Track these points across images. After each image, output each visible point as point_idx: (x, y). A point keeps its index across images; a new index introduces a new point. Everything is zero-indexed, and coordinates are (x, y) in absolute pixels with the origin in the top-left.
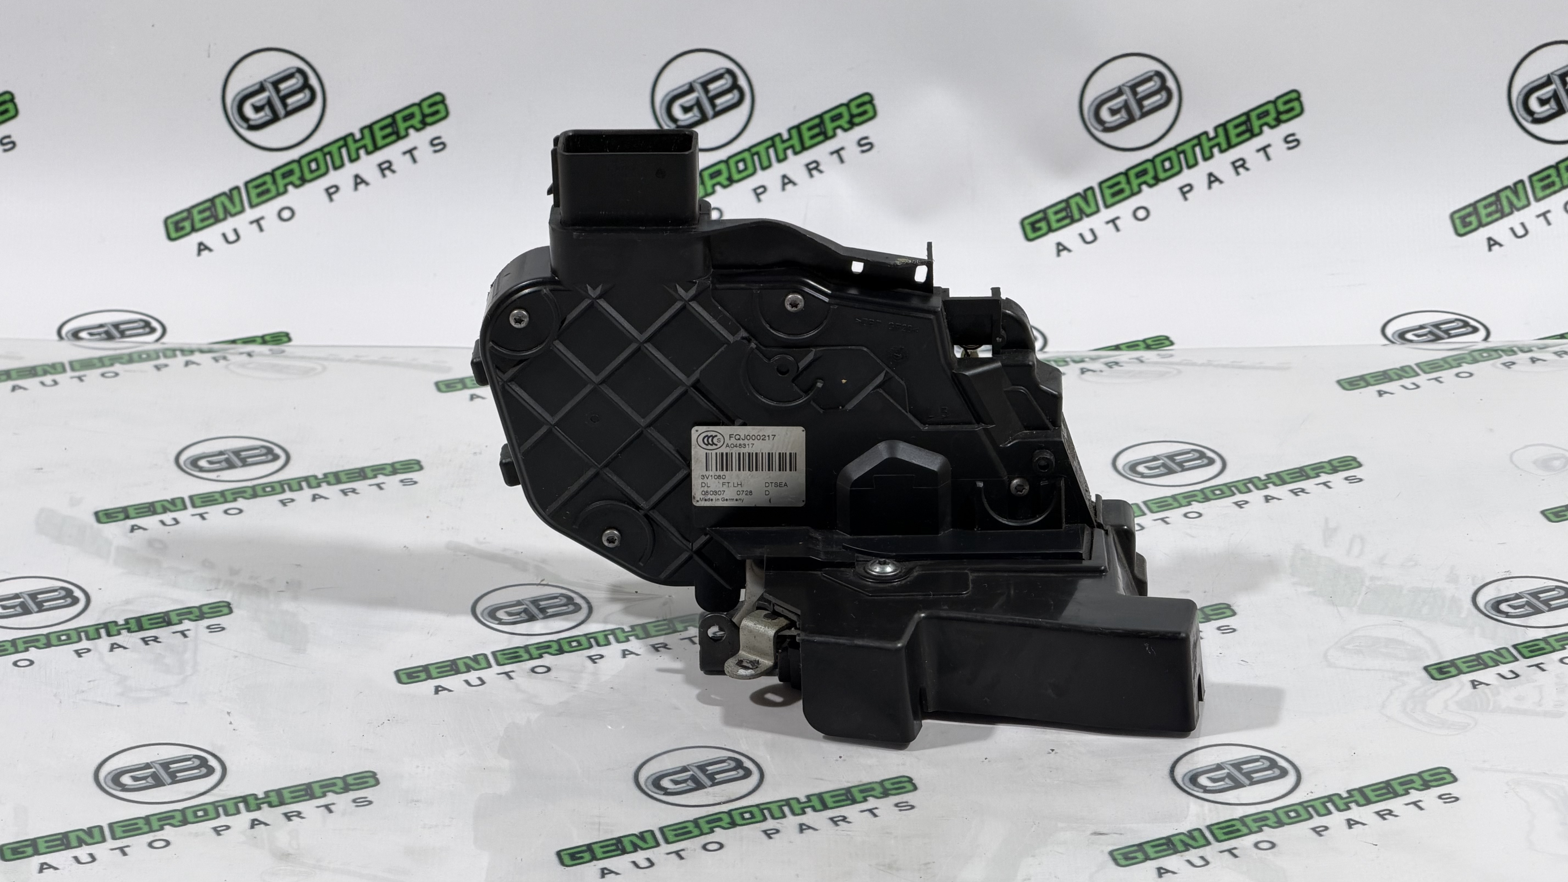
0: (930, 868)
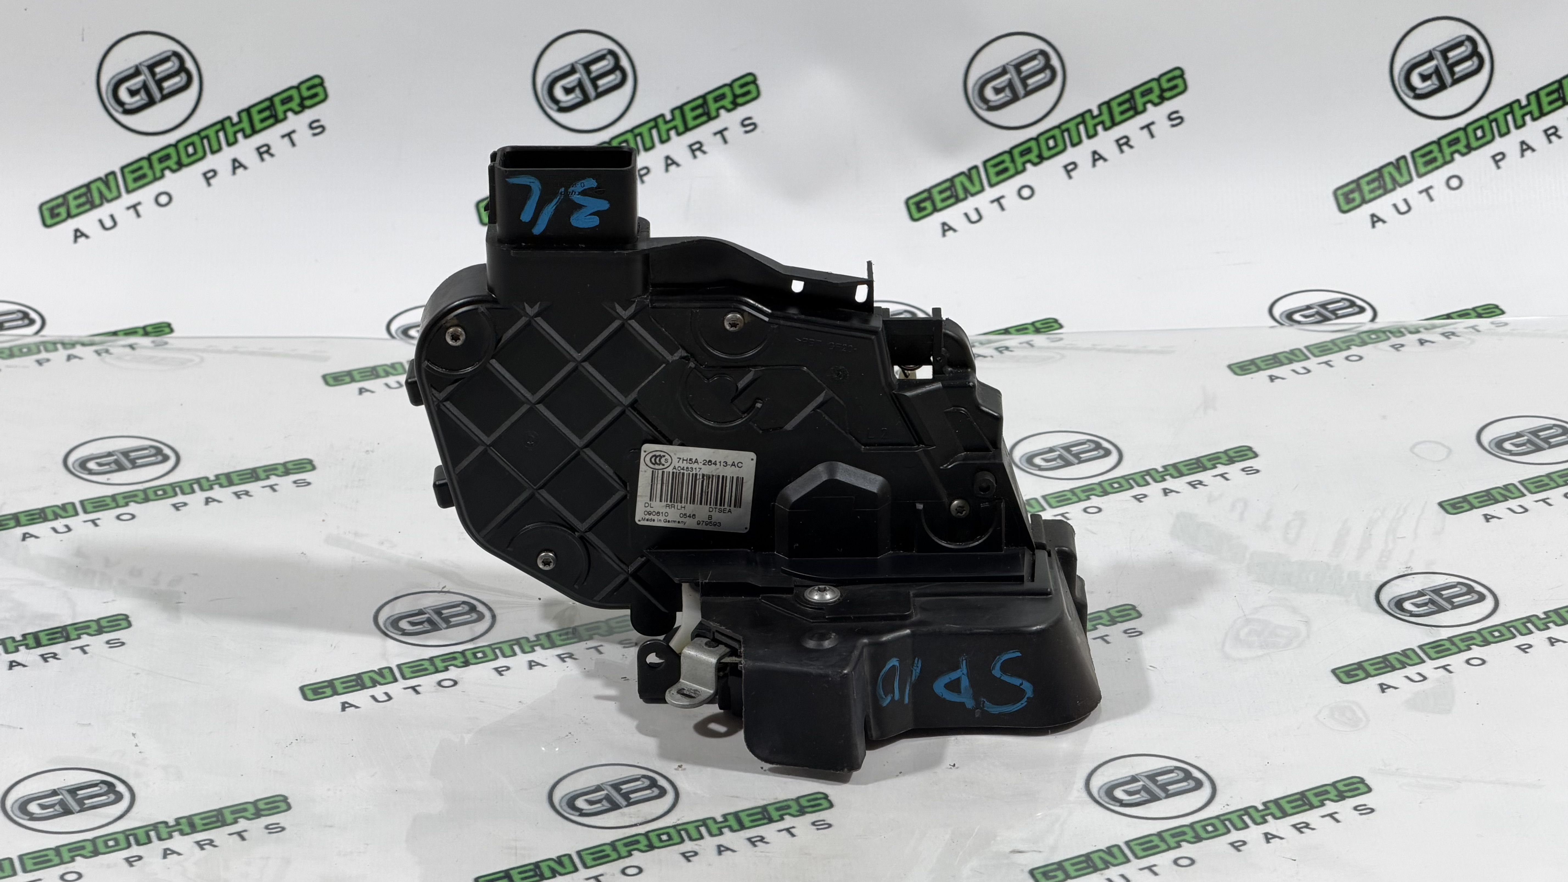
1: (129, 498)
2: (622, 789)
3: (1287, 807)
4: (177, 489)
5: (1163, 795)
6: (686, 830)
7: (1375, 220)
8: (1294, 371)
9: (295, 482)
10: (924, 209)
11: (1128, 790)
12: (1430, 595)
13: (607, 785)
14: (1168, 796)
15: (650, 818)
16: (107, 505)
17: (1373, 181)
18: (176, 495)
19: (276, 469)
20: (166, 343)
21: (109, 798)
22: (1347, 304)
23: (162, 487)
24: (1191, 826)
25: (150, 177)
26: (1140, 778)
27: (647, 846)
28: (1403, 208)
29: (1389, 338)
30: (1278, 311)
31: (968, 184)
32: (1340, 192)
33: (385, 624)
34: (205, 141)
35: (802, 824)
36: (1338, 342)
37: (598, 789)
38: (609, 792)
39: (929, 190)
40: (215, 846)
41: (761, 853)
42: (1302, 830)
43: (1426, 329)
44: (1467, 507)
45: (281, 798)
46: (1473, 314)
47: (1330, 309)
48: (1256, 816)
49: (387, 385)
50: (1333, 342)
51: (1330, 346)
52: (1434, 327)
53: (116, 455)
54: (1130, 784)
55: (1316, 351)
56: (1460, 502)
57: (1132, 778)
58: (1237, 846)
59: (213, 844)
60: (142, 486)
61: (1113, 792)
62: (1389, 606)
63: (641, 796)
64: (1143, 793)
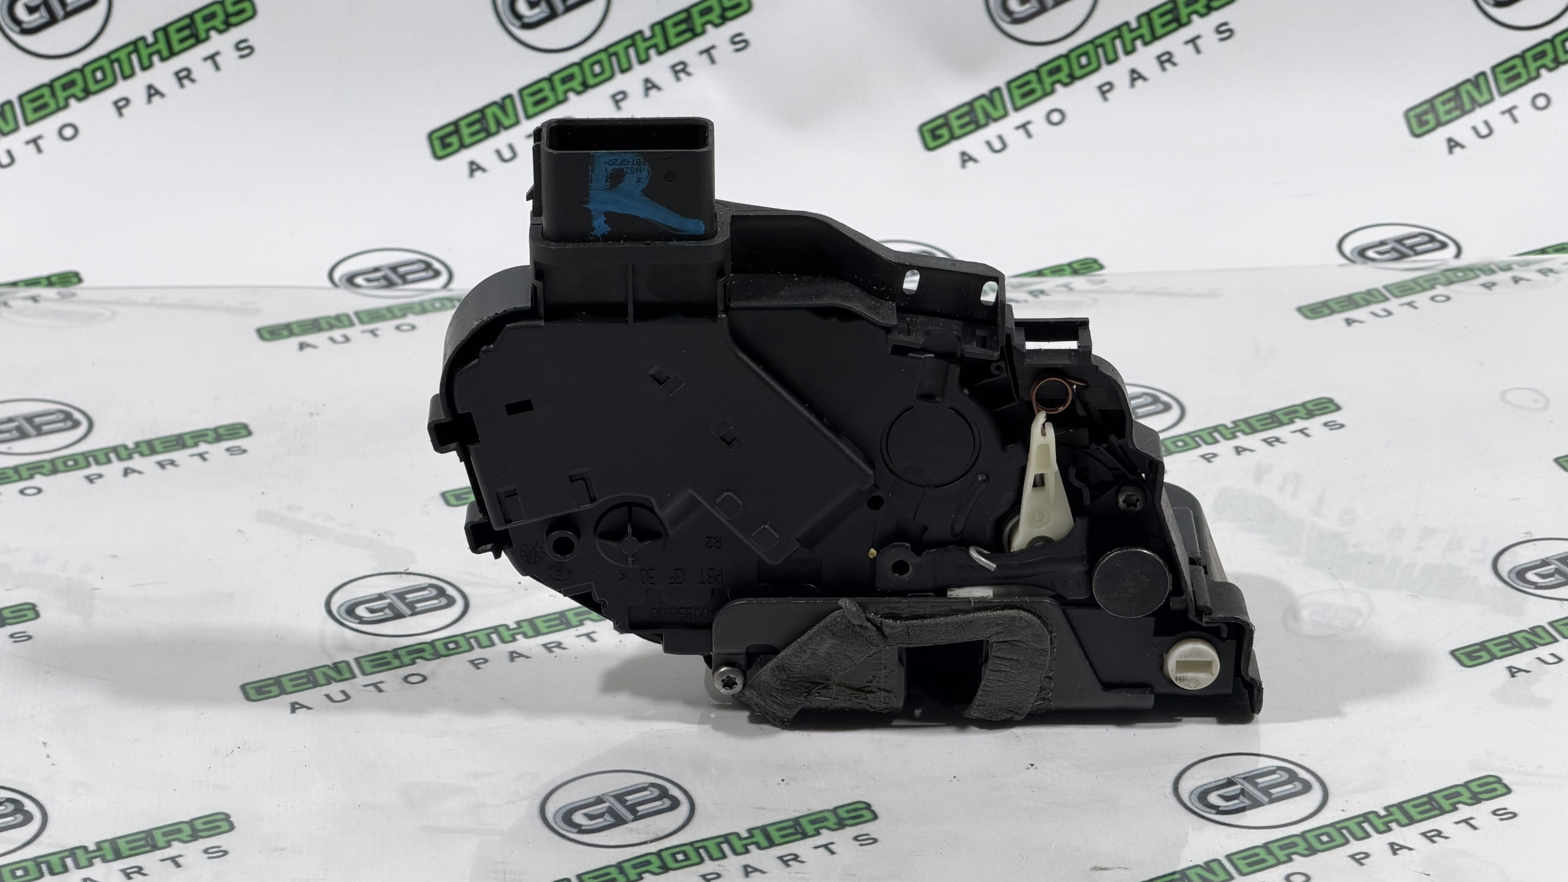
1: (34, 469)
2: (626, 801)
3: (1413, 812)
4: (91, 459)
5: (1265, 799)
6: (705, 848)
7: (1453, 144)
8: (1373, 314)
9: (228, 450)
10: (940, 137)
11: (1224, 795)
12: (1556, 565)
13: (609, 796)
14: (1272, 801)
15: (662, 834)
16: (9, 477)
17: (1449, 101)
18: (88, 465)
19: (205, 435)
20: (74, 295)
21: (16, 819)
22: (1426, 239)
23: (73, 457)
24: (1303, 835)
25: (53, 106)
26: (1238, 781)
27: (660, 867)
28: (1484, 131)
29: (1477, 277)
30: (1348, 247)
31: (989, 108)
32: (1412, 114)
33: (338, 612)
34: (116, 66)
35: (842, 839)
36: (1421, 281)
37: (599, 800)
38: (612, 804)
39: (945, 116)
40: (144, 875)
41: (796, 874)
42: (1433, 838)
43: (1521, 266)
45: (223, 816)
47: (1408, 245)
48: (1378, 823)
49: (332, 340)
50: (1414, 281)
52: (1529, 263)
53: (18, 421)
54: (1226, 787)
55: (1396, 292)
57: (1228, 780)
58: (1359, 859)
59: (142, 872)
60: (49, 455)
61: (1206, 797)
62: (1509, 577)
63: (651, 808)
64: (1241, 797)
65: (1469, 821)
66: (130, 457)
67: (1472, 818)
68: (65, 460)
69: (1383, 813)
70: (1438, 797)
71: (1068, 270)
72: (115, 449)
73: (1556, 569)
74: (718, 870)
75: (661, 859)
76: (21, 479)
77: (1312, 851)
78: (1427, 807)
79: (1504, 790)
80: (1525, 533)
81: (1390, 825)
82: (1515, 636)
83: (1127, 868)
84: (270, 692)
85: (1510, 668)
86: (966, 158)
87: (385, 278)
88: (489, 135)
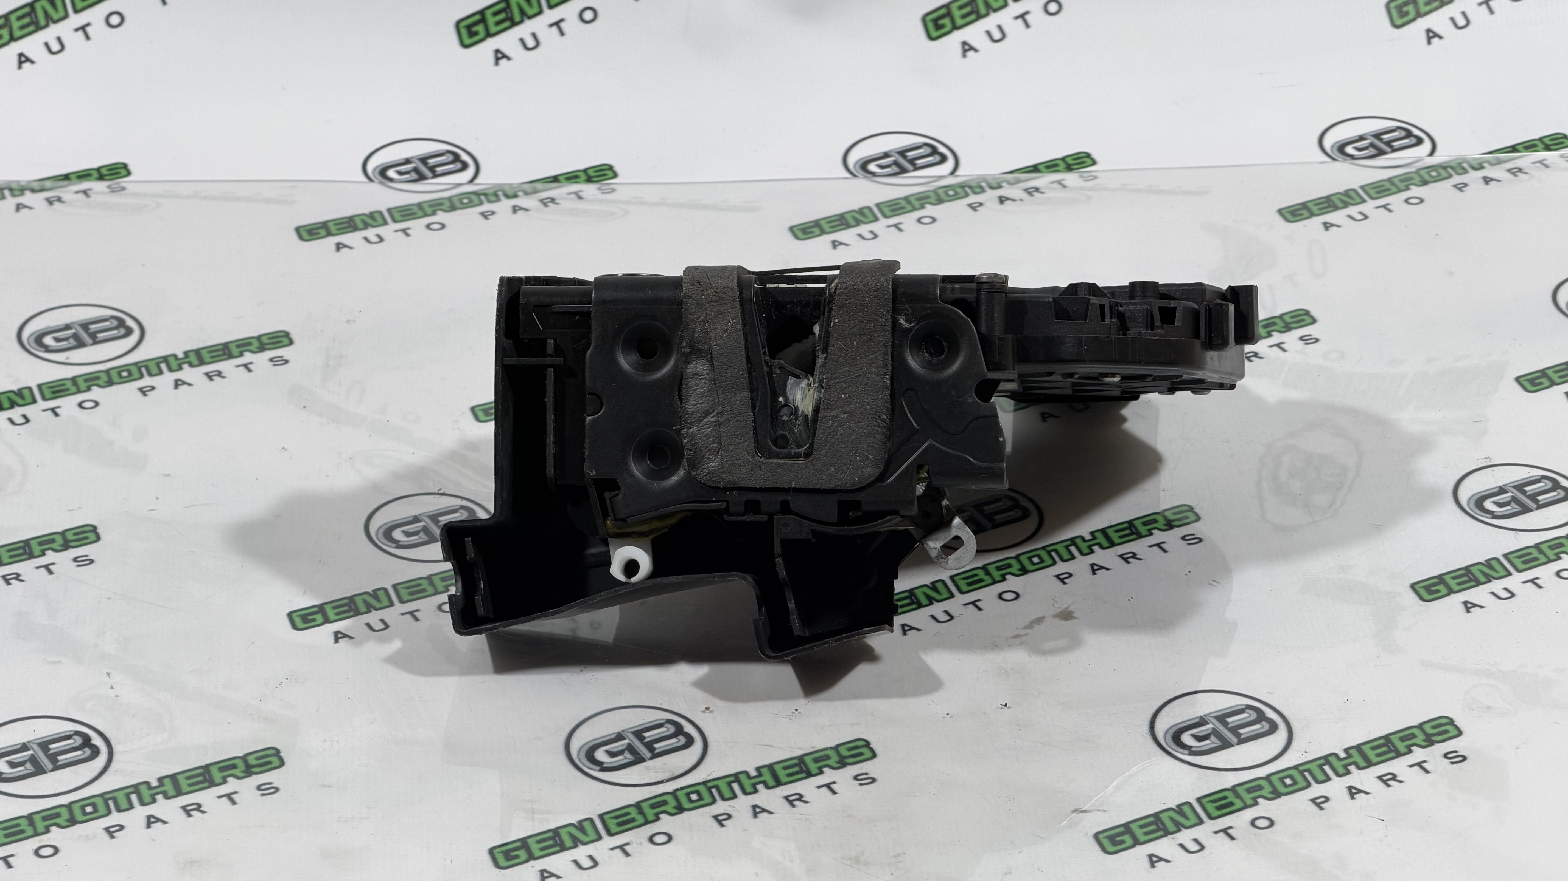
0: (901, 861)
1: (91, 381)
2: (645, 738)
3: (1371, 754)
4: (143, 370)
5: (1235, 740)
6: (717, 787)
7: (1431, 35)
8: (1350, 216)
9: (271, 360)
10: (943, 26)
11: (1197, 734)
12: (1512, 492)
13: (628, 732)
14: (1241, 741)
15: (677, 773)
16: (67, 390)
18: (142, 376)
19: (250, 344)
20: (123, 189)
21: (84, 752)
22: (1403, 134)
23: (126, 367)
24: (1268, 778)
26: (1209, 720)
27: (675, 808)
28: (1461, 22)
29: (1450, 176)
30: (1328, 142)
33: (377, 534)
35: (843, 777)
36: (1396, 181)
37: (619, 737)
38: (631, 741)
40: (203, 812)
41: (800, 816)
42: (1388, 782)
43: (1492, 164)
44: (1546, 383)
45: (273, 752)
46: (1541, 146)
47: (1385, 141)
48: (1338, 765)
49: (366, 239)
50: (1390, 180)
51: (1388, 185)
52: (1499, 162)
53: (75, 328)
54: (1199, 727)
55: (1372, 192)
56: (1538, 378)
57: (1200, 719)
58: (1319, 803)
59: (201, 809)
60: (104, 366)
61: (1180, 737)
62: (1468, 505)
63: (667, 745)
64: (1213, 738)
65: (1422, 764)
66: (180, 368)
67: (1425, 761)
68: (120, 369)
69: (1343, 755)
70: (1394, 739)
71: (1062, 165)
72: (165, 359)
73: (1512, 496)
74: (729, 810)
75: (677, 799)
76: (79, 391)
77: (1276, 795)
78: (1384, 749)
79: (1456, 732)
80: (1485, 458)
81: (1349, 767)
82: (1471, 568)
83: (1105, 811)
84: (314, 620)
85: (1465, 603)
86: (967, 48)
87: (416, 170)
88: (514, 24)
